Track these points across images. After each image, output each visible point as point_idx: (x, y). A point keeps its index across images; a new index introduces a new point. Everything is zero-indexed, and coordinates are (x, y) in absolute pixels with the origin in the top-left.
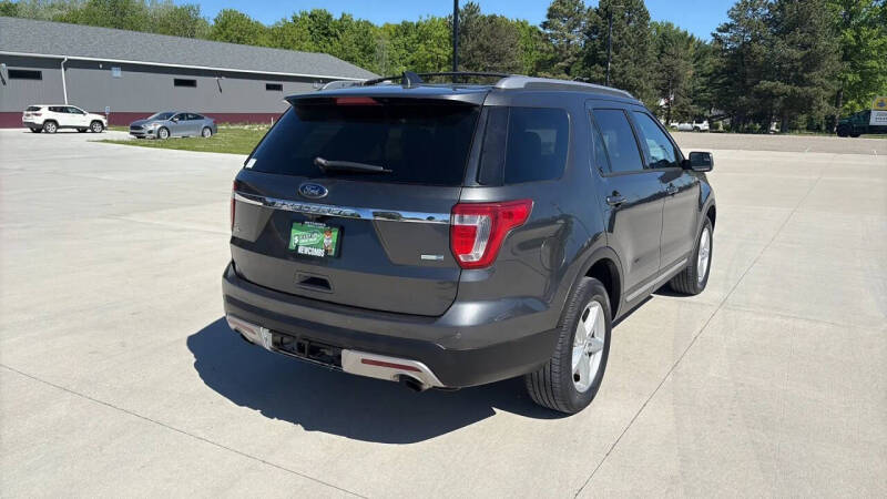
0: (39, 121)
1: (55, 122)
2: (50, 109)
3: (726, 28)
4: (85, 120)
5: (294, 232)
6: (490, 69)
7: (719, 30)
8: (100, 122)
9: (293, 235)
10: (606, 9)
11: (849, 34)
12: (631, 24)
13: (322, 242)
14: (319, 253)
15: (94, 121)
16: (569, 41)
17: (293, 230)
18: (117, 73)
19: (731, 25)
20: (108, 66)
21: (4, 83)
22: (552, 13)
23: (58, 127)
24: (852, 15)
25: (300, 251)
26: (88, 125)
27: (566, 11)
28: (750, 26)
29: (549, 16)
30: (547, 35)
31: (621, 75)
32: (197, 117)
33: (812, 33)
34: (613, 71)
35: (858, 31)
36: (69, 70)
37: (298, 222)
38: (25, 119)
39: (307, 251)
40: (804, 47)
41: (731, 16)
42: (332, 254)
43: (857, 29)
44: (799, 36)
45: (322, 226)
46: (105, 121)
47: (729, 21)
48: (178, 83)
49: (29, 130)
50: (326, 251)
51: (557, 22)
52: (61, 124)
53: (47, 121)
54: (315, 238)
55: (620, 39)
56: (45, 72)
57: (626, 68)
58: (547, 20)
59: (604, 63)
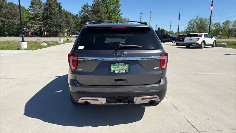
3: (82, 12)
5: (112, 67)
6: (13, 19)
7: (80, 12)
9: (111, 68)
10: (49, 4)
11: (108, 15)
12: (57, 9)
13: (123, 68)
14: (123, 71)
16: (39, 12)
17: (111, 66)
19: (83, 11)
22: (32, 3)
24: (108, 10)
25: (116, 72)
27: (37, 3)
28: (87, 11)
29: (31, 4)
30: (31, 10)
31: (56, 22)
33: (101, 14)
34: (54, 21)
35: (110, 14)
37: (113, 64)
39: (118, 72)
40: (99, 17)
41: (82, 9)
42: (128, 71)
43: (109, 13)
44: (98, 15)
45: (122, 64)
47: (82, 10)
50: (125, 71)
51: (34, 6)
54: (120, 68)
55: (55, 12)
57: (58, 20)
58: (31, 5)
59: (51, 19)
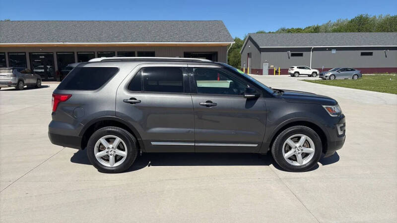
0: (293, 72)
1: (298, 72)
2: (298, 68)
4: (310, 72)
8: (316, 73)
15: (313, 72)
18: (334, 52)
20: (330, 49)
21: (289, 58)
23: (299, 74)
26: (311, 74)
32: (352, 70)
36: (314, 52)
38: (289, 72)
46: (318, 72)
48: (363, 54)
49: (290, 75)
52: (300, 73)
53: (296, 72)
56: (305, 53)
